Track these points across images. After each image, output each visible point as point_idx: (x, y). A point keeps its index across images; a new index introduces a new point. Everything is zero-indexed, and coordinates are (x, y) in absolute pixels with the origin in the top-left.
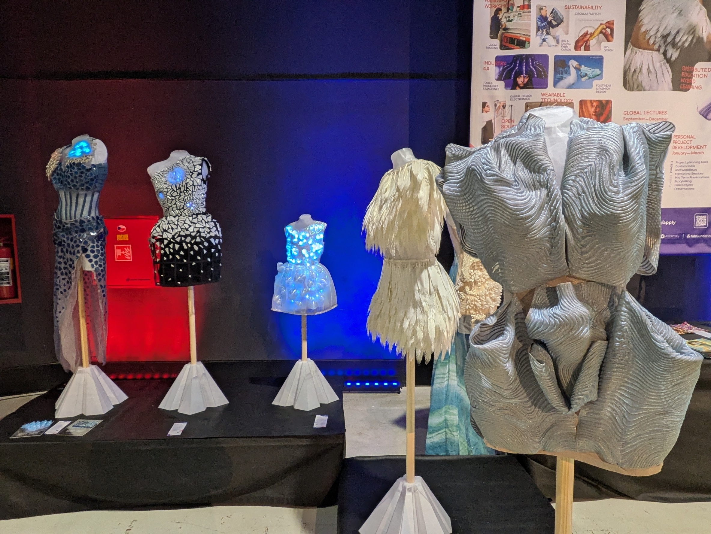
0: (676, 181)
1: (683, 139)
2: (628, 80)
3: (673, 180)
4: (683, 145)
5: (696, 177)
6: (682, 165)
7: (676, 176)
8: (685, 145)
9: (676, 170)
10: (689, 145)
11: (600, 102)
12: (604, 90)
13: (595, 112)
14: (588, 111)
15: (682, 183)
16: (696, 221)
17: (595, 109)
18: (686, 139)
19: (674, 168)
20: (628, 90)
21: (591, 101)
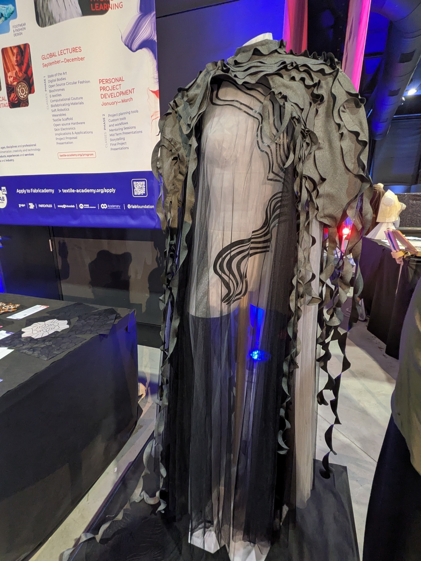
0: (111, 140)
1: (112, 84)
2: (39, 12)
3: (109, 137)
4: (113, 91)
5: (129, 133)
6: (115, 118)
7: (111, 133)
9: (110, 126)
11: (19, 47)
12: (21, 31)
13: (17, 61)
14: (11, 61)
15: (117, 141)
16: (134, 188)
17: (17, 58)
19: (108, 123)
20: (41, 27)
21: (11, 48)
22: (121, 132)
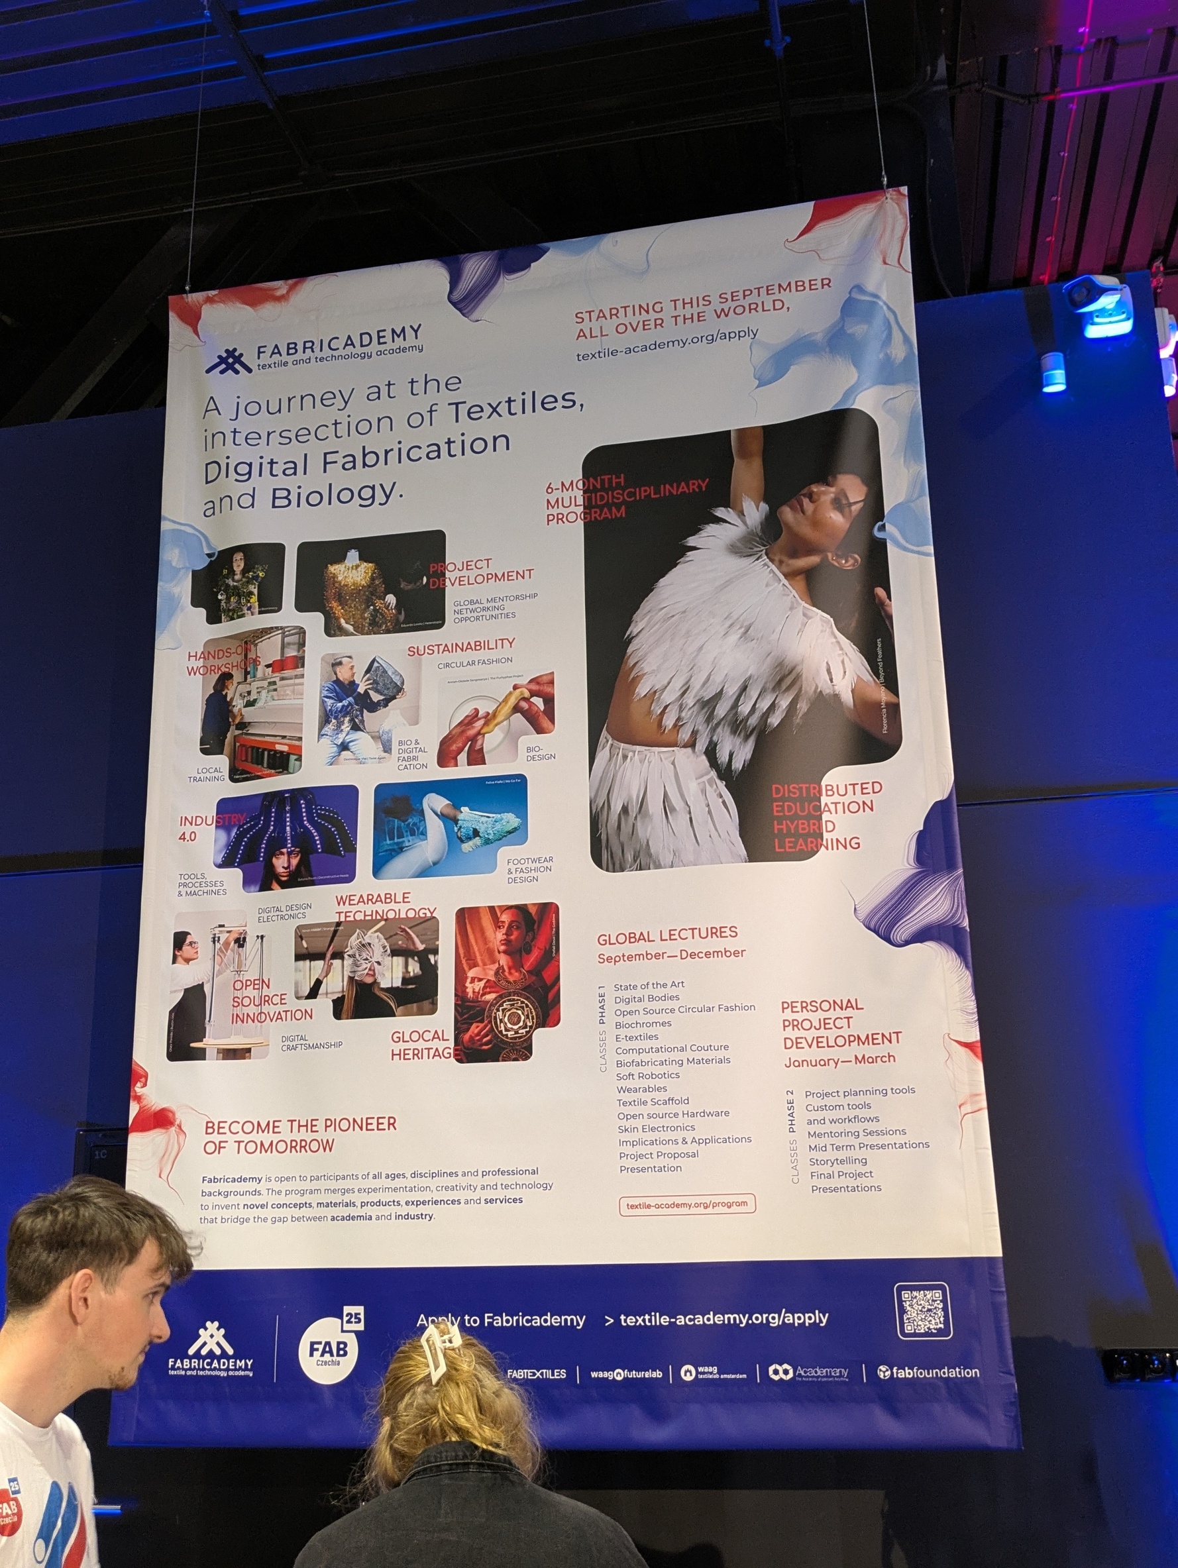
0: (814, 1162)
1: (821, 1015)
2: (604, 837)
3: (805, 1155)
4: (822, 1032)
5: (883, 1147)
6: (829, 1101)
7: (814, 1141)
8: (832, 1034)
9: (810, 1122)
10: (845, 1032)
11: (521, 909)
12: (533, 874)
13: (507, 942)
14: (485, 940)
15: (837, 1168)
16: (903, 1311)
17: (507, 934)
18: (832, 1014)
19: (801, 1116)
20: (607, 870)
21: (492, 909)
22: (856, 1142)
